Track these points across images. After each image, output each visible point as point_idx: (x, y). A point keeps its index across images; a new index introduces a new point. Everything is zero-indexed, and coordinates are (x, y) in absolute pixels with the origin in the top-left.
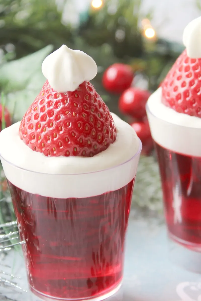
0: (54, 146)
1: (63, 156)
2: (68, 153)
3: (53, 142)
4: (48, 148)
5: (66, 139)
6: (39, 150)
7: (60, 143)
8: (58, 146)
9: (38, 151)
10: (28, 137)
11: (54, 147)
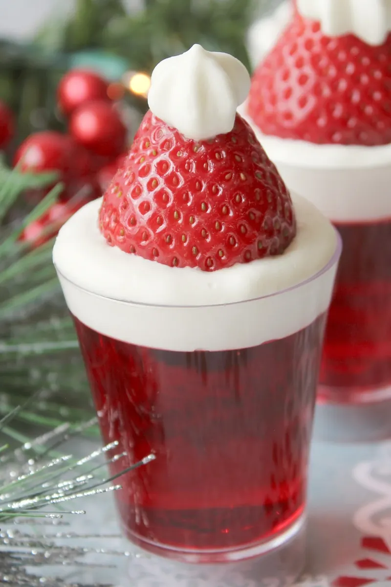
0: (221, 246)
1: (242, 263)
2: (248, 256)
3: (217, 240)
4: (208, 254)
5: (242, 228)
6: (189, 261)
7: (231, 239)
8: (229, 246)
9: (183, 266)
10: (156, 243)
11: (220, 249)
